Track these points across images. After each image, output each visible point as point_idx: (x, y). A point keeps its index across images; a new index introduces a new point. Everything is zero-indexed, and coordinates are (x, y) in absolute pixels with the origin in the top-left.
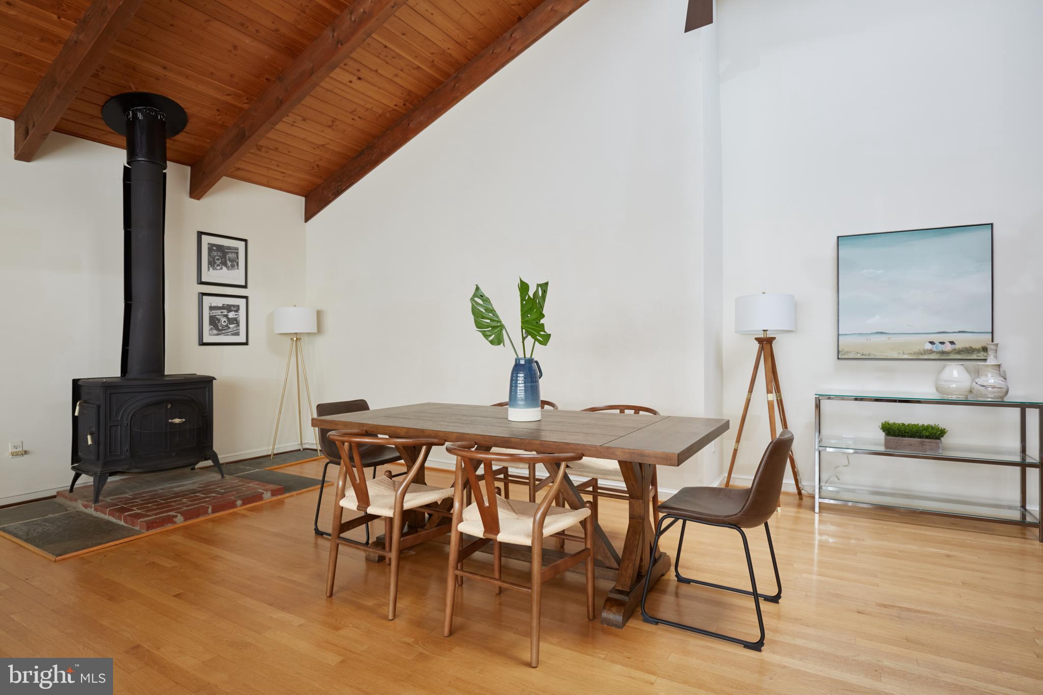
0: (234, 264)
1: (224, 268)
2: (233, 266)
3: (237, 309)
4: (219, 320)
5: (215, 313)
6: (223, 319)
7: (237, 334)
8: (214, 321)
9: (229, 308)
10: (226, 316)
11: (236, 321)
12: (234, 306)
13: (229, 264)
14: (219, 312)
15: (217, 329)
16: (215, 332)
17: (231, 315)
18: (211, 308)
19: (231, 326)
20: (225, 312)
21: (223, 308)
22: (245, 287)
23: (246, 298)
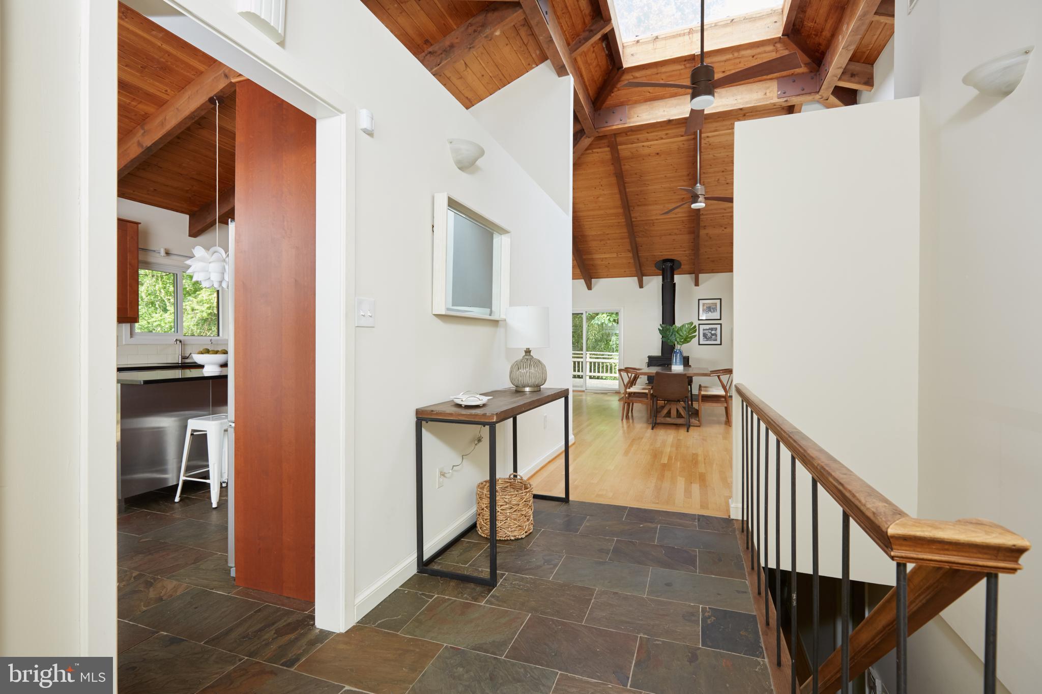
0: (715, 310)
1: (710, 313)
2: (714, 311)
3: (716, 329)
4: (707, 335)
5: (705, 331)
6: (709, 334)
7: (716, 340)
8: (705, 335)
9: (712, 329)
10: (711, 333)
11: (715, 335)
12: (714, 328)
13: (712, 310)
14: (707, 331)
15: (707, 338)
16: (705, 339)
17: (713, 332)
18: (704, 330)
19: (713, 337)
20: (710, 331)
21: (709, 329)
22: (720, 319)
23: (721, 324)
